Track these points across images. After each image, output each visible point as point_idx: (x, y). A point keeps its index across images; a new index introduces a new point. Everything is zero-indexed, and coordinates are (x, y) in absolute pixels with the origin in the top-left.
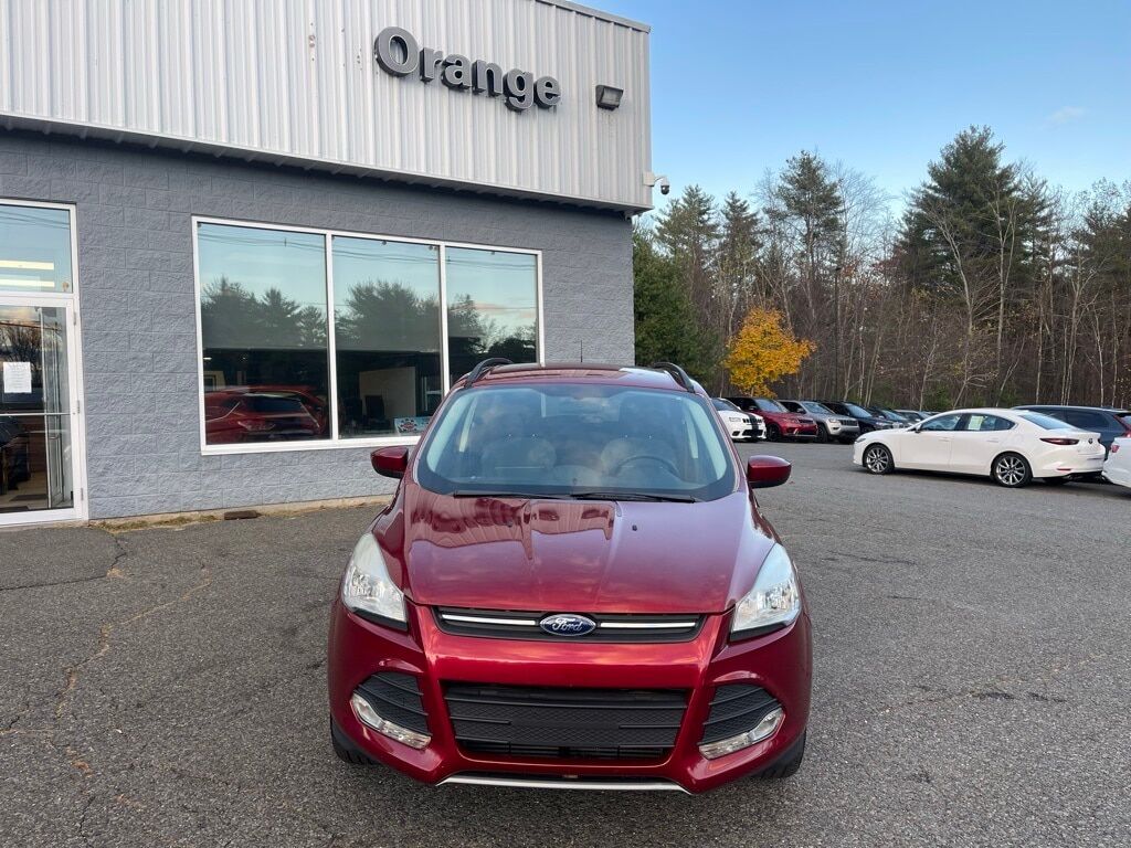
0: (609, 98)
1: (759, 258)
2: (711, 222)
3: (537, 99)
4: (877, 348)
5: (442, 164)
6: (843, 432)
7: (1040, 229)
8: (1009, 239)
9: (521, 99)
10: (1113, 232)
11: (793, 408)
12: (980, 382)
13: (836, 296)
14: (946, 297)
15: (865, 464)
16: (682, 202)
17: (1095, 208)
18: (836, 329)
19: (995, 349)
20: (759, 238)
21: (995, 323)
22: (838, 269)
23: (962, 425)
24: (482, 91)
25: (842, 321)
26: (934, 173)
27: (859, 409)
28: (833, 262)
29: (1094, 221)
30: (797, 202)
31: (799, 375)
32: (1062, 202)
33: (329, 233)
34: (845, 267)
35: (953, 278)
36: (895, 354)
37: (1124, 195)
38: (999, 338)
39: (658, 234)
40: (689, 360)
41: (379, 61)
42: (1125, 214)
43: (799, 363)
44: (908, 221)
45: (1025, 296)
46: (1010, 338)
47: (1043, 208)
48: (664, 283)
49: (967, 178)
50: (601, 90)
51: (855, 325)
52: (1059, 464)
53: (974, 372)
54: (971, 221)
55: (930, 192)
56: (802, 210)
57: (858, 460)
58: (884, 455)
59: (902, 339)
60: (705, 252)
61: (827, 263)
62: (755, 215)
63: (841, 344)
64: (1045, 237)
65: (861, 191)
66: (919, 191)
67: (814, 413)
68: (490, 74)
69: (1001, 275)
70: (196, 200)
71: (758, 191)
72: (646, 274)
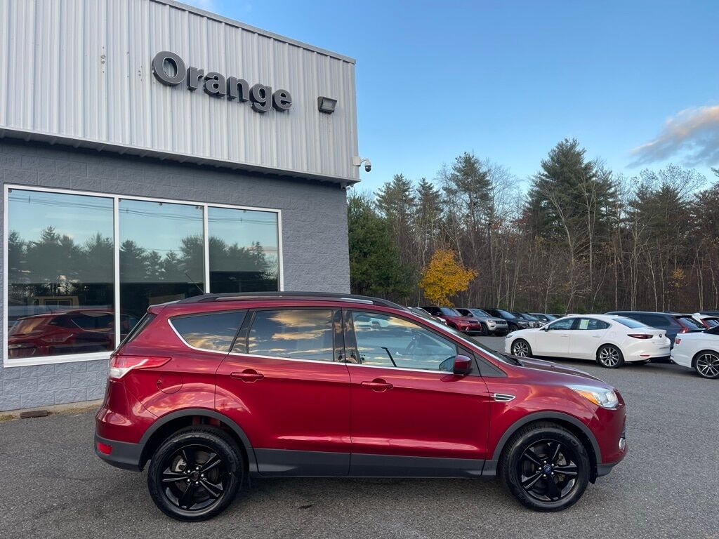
0: (327, 106)
1: (441, 218)
2: (411, 196)
3: (274, 105)
4: (516, 273)
5: (204, 147)
6: (497, 328)
7: (610, 200)
8: (593, 206)
9: (263, 104)
10: (654, 201)
11: (465, 313)
12: (581, 295)
13: (489, 242)
14: (557, 241)
15: (513, 353)
16: (392, 184)
17: (642, 187)
18: (490, 262)
19: (589, 274)
20: (441, 206)
21: (587, 257)
22: (489, 224)
23: (575, 325)
24: (234, 98)
25: (494, 257)
26: (545, 166)
27: (507, 313)
28: (486, 220)
29: (642, 194)
30: (463, 183)
31: (468, 291)
32: (623, 184)
33: (117, 197)
34: (494, 223)
35: (560, 230)
36: (528, 278)
37: (660, 178)
38: (591, 267)
39: (378, 204)
40: (397, 282)
41: (155, 75)
42: (660, 190)
43: (468, 283)
44: (531, 195)
45: (604, 240)
46: (597, 267)
47: (611, 188)
48: (380, 234)
49: (565, 169)
50: (322, 100)
51: (502, 259)
52: (642, 352)
53: (578, 288)
54: (569, 195)
55: (544, 178)
56: (466, 188)
57: (508, 350)
58: (525, 347)
59: (532, 268)
60: (408, 215)
61: (483, 221)
62: (438, 192)
63: (494, 271)
64: (614, 205)
65: (502, 176)
66: (537, 177)
67: (478, 316)
68: (240, 86)
69: (589, 228)
70: (8, 172)
71: (439, 177)
72: (368, 228)
